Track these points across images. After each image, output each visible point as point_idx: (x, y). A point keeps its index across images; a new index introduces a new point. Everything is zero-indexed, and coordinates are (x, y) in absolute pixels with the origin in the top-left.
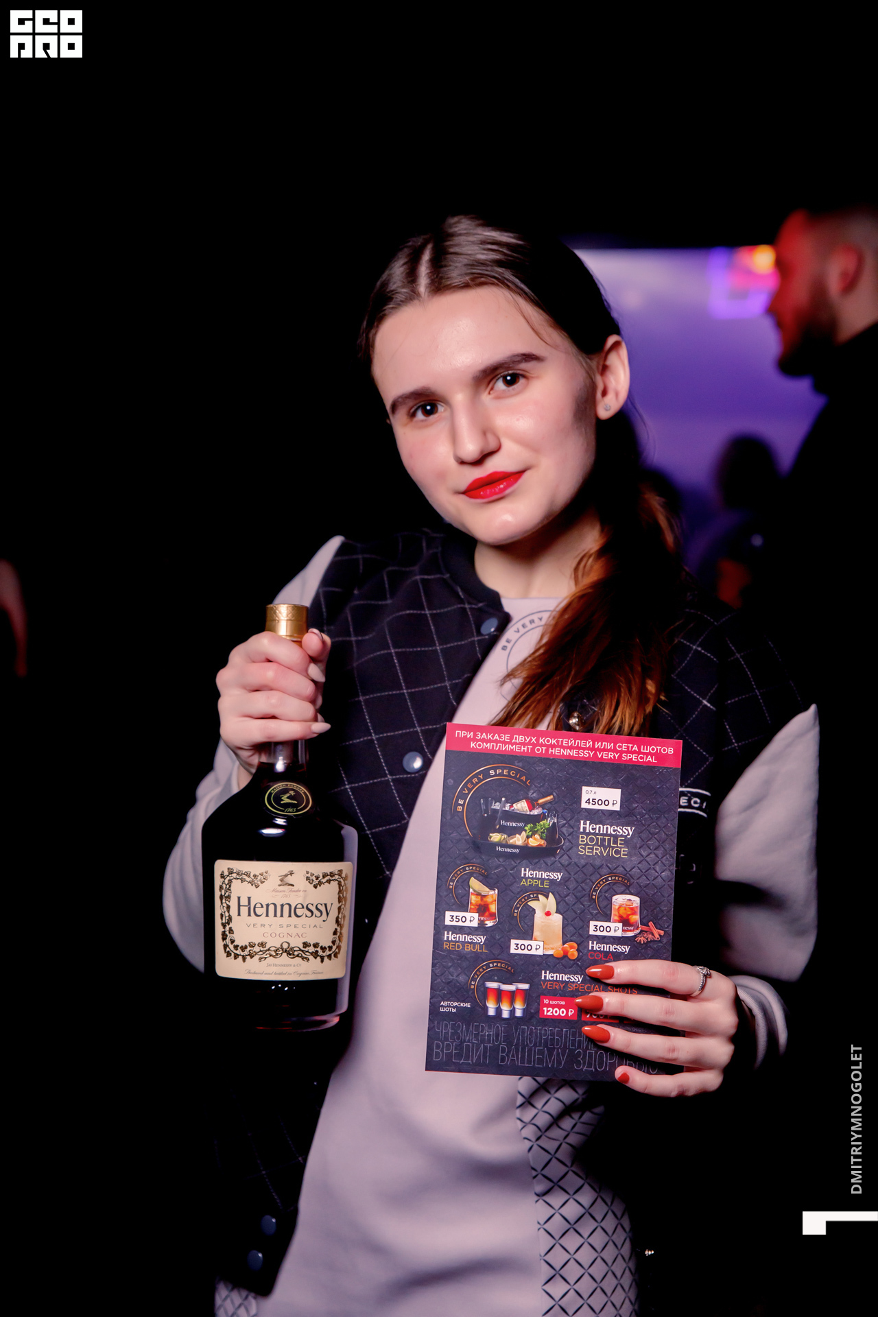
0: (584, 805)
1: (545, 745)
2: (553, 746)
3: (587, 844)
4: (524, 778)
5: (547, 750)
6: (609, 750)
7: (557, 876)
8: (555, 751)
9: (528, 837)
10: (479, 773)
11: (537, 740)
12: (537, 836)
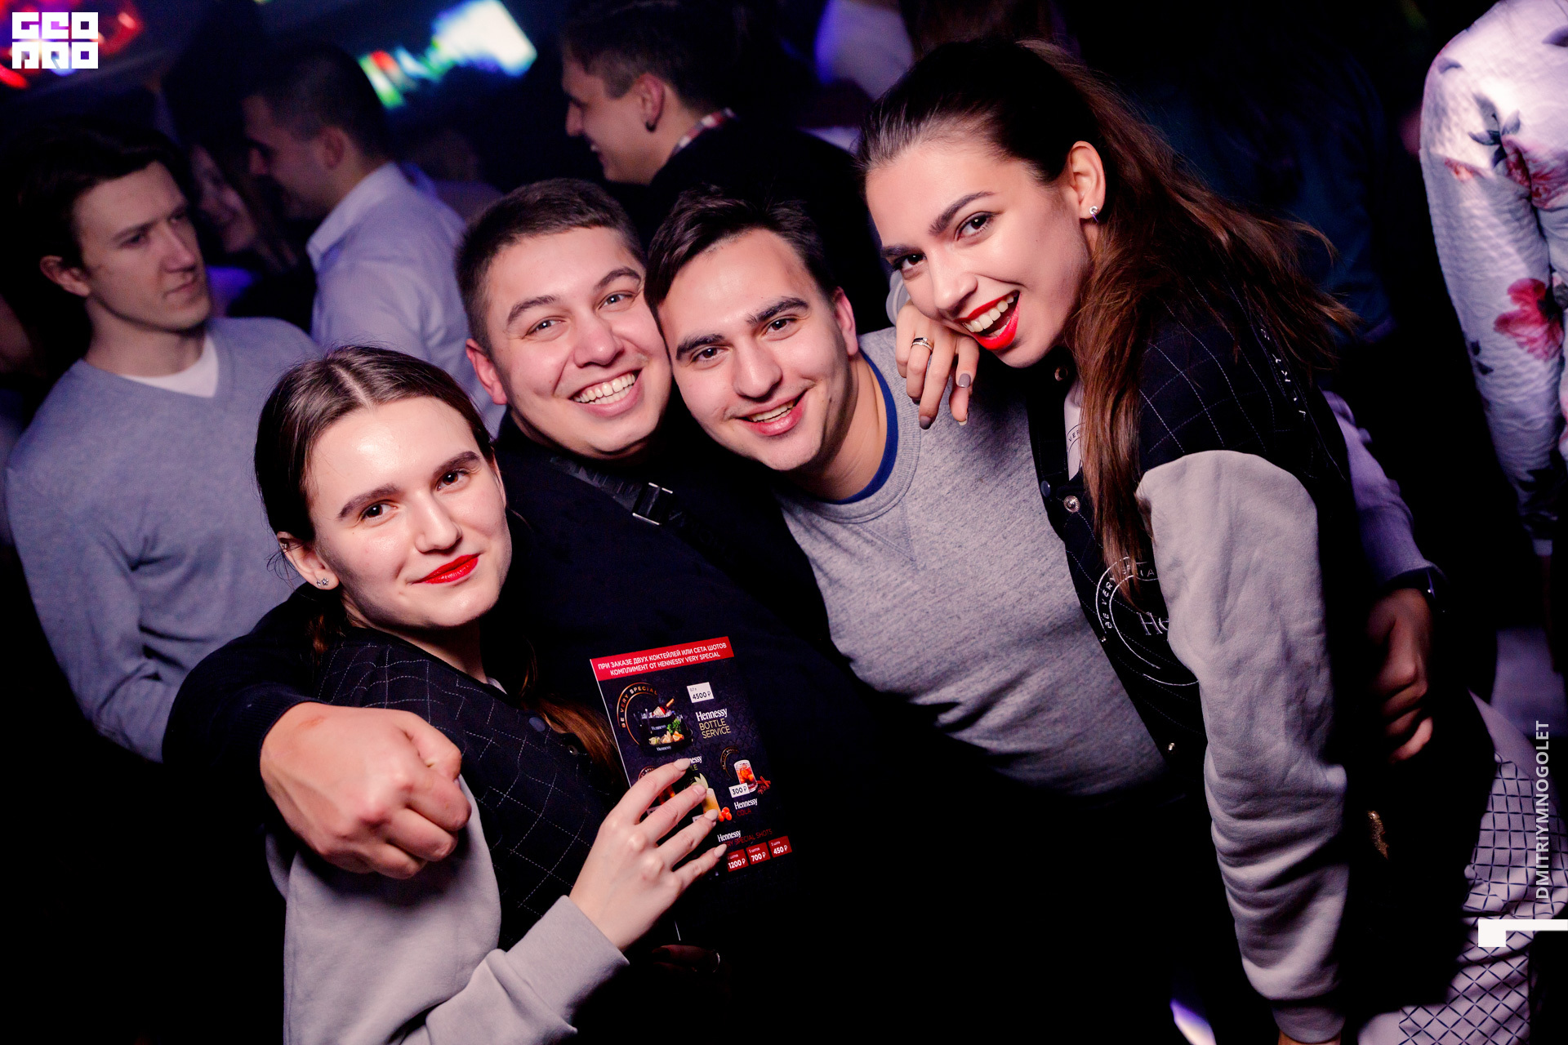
0: (693, 701)
1: (654, 661)
2: (659, 661)
3: (706, 730)
4: (651, 690)
5: (657, 665)
6: (691, 655)
7: (699, 759)
8: (661, 664)
9: (672, 734)
10: (624, 694)
11: (648, 658)
12: (676, 732)
